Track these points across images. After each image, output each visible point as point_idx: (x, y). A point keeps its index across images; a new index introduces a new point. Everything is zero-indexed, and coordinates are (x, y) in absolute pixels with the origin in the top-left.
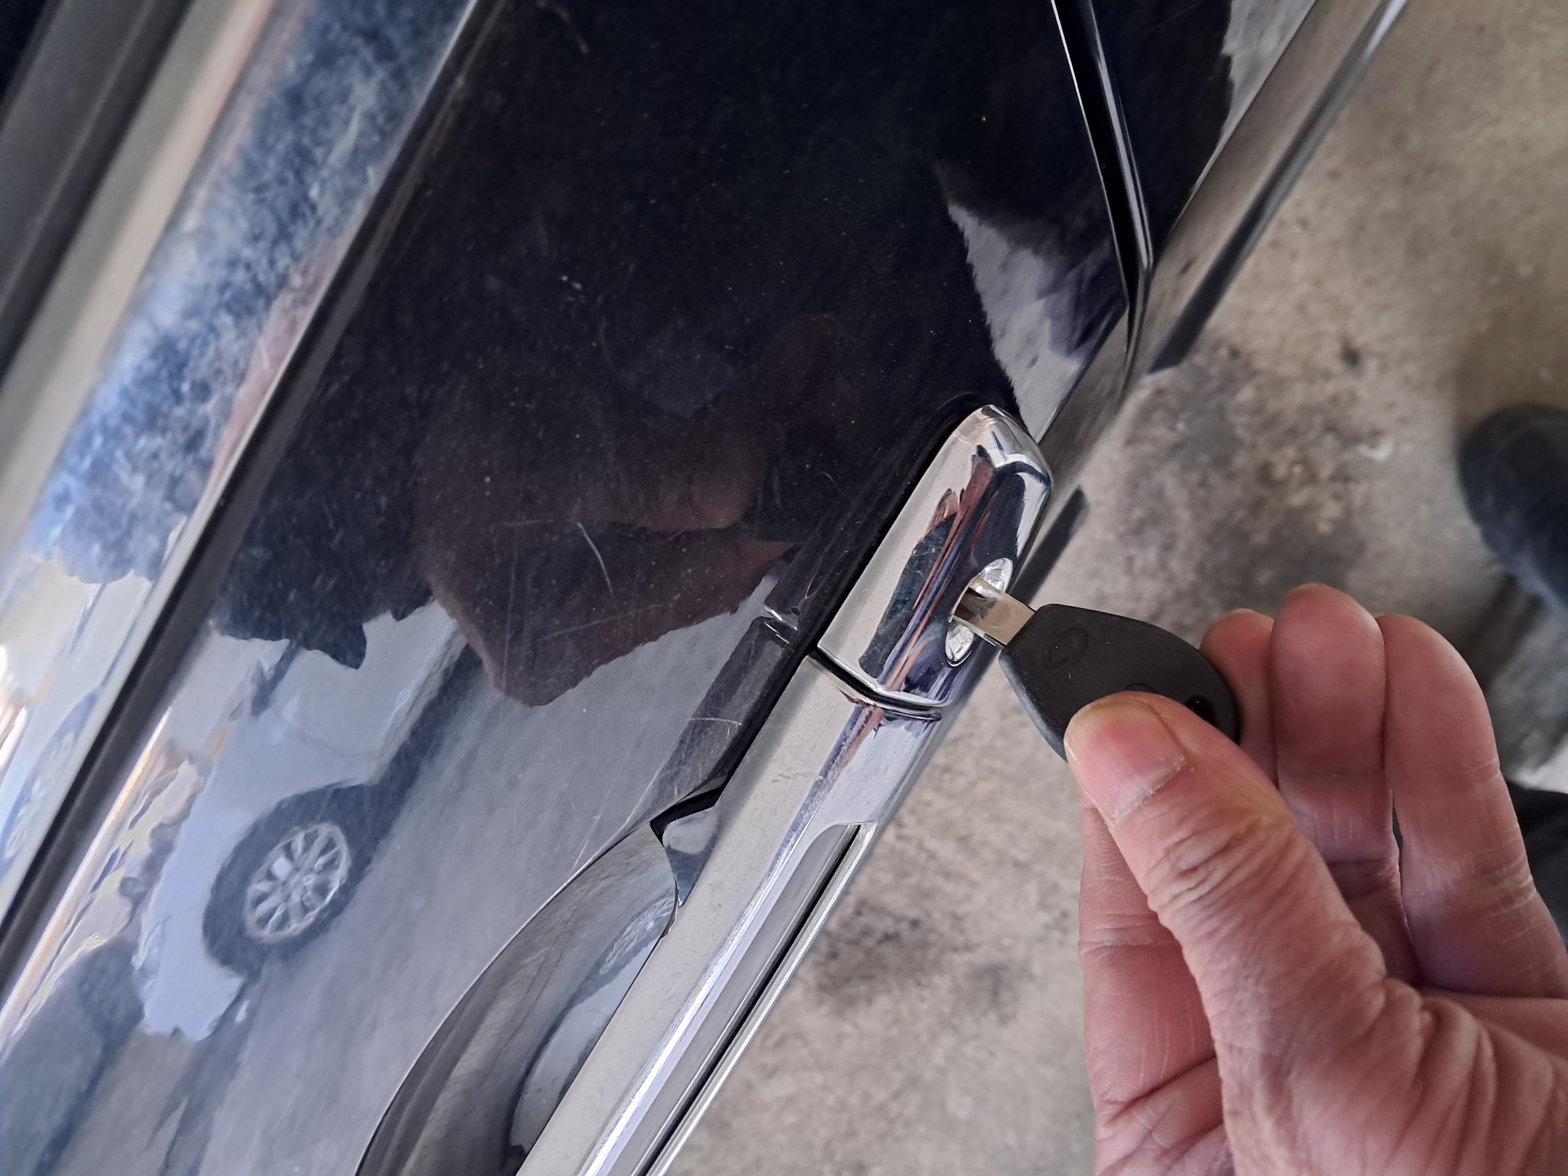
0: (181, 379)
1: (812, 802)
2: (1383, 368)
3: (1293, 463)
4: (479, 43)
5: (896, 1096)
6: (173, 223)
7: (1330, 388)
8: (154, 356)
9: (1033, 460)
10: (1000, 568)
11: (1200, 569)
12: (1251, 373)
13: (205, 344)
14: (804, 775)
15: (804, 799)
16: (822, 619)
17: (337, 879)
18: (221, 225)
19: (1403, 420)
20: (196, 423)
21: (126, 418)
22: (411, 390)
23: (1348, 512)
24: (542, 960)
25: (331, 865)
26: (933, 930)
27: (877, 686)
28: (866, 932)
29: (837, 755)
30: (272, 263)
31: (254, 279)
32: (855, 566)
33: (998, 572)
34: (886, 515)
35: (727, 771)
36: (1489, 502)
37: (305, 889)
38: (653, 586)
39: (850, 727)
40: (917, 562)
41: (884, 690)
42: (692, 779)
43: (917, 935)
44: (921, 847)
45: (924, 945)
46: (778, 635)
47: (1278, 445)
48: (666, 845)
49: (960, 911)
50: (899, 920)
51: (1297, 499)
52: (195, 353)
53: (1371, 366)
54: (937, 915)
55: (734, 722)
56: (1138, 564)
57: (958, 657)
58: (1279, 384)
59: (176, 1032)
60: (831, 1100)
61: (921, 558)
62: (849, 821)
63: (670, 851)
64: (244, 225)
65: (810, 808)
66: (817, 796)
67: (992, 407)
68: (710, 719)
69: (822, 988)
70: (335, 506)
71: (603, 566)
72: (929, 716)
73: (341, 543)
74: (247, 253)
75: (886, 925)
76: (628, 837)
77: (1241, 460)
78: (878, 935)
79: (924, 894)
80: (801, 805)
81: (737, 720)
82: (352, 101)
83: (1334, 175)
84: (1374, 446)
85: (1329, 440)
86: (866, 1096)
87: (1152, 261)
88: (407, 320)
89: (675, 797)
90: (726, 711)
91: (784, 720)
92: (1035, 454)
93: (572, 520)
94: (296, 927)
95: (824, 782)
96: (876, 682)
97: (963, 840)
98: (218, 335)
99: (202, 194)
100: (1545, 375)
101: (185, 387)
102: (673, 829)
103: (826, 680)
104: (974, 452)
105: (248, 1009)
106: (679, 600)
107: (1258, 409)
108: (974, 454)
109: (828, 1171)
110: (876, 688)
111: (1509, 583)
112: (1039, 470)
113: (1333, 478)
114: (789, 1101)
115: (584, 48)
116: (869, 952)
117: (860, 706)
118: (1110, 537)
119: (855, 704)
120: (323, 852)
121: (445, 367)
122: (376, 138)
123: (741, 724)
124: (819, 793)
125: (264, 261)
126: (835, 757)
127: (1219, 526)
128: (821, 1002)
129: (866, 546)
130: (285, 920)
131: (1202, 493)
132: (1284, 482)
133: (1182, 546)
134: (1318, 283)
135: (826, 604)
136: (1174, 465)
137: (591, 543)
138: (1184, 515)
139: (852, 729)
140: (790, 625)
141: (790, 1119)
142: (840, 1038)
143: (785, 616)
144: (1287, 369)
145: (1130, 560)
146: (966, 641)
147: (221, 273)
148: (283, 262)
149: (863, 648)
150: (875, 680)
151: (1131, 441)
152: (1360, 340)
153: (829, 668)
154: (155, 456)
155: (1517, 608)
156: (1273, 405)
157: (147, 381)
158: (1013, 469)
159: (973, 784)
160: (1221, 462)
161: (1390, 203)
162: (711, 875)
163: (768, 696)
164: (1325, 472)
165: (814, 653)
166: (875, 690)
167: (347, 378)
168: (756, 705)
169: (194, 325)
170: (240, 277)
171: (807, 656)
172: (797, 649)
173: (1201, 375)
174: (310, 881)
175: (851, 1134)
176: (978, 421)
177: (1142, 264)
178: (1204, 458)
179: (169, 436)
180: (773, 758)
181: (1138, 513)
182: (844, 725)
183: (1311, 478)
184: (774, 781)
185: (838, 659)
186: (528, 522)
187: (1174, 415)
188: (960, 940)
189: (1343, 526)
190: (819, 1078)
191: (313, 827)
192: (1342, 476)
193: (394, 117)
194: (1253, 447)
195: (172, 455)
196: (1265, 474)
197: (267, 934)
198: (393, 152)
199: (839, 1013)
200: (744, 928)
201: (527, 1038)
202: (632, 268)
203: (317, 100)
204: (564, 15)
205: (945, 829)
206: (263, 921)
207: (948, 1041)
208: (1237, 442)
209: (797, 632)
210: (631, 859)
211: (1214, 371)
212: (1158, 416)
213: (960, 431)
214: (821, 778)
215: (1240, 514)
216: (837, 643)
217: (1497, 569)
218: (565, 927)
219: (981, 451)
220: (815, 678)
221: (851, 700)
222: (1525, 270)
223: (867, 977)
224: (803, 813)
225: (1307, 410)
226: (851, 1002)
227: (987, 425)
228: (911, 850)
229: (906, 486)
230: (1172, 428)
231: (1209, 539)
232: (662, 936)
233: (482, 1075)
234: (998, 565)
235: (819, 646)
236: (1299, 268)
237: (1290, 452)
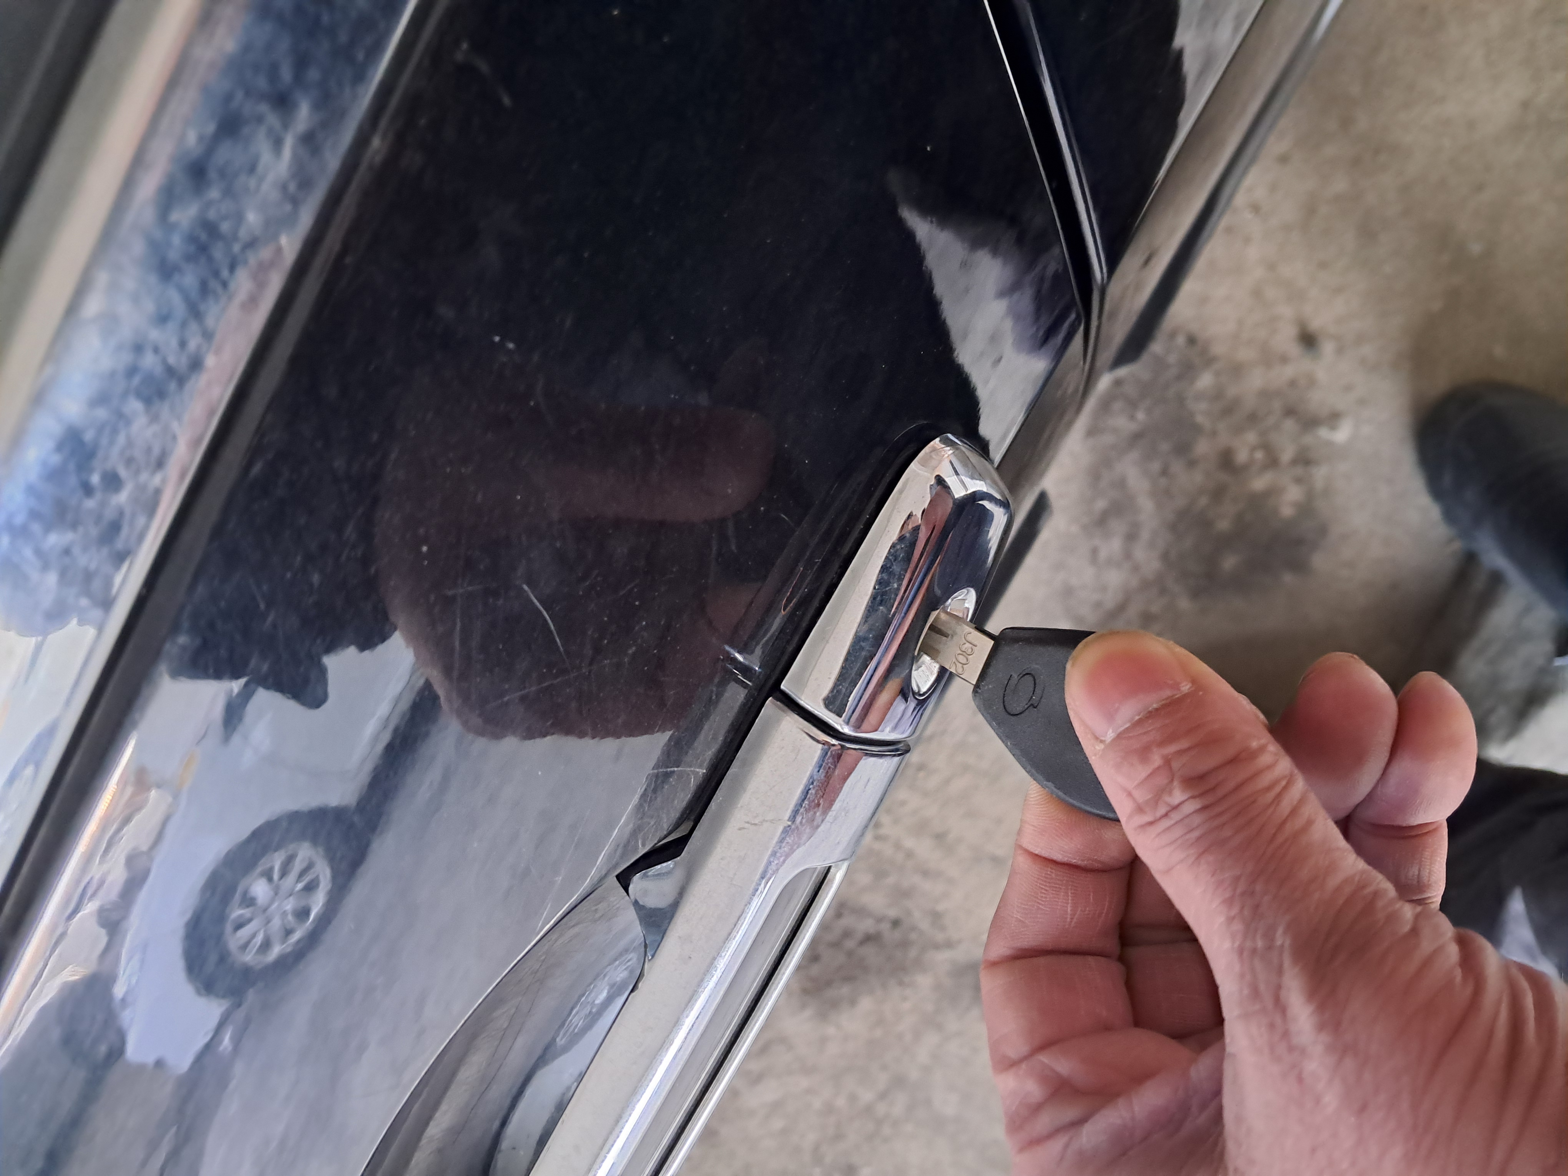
0: (91, 471)
1: (780, 848)
2: (1340, 351)
3: (1253, 449)
4: (394, 101)
5: (883, 1096)
6: (73, 308)
7: (1289, 371)
8: (59, 448)
9: (991, 487)
10: (964, 598)
11: (1165, 557)
12: (1209, 361)
13: (115, 431)
14: (772, 821)
15: (773, 845)
16: (785, 658)
17: (318, 903)
18: (124, 308)
19: (1362, 402)
20: (109, 514)
21: (34, 515)
22: (339, 463)
23: (1310, 496)
24: (513, 1010)
25: (310, 888)
26: (913, 928)
27: (843, 726)
28: (847, 934)
29: (805, 798)
30: (183, 344)
31: (164, 361)
32: (816, 603)
33: (964, 601)
34: (845, 550)
35: (693, 818)
36: (1447, 479)
37: (285, 913)
38: (606, 641)
39: (817, 770)
40: (879, 598)
41: (850, 730)
42: (656, 831)
43: (897, 935)
44: (898, 846)
45: (905, 944)
46: (739, 677)
47: (1238, 430)
48: (632, 897)
49: (940, 907)
50: (880, 920)
51: (1259, 484)
52: (104, 441)
53: (1328, 348)
54: (917, 914)
55: (698, 770)
56: (1103, 554)
57: (923, 690)
58: (1237, 370)
59: (159, 1064)
60: (817, 1103)
61: (883, 594)
62: (820, 864)
63: (636, 903)
64: (149, 306)
65: (778, 855)
66: (786, 841)
67: (950, 435)
68: (672, 769)
69: (805, 991)
70: (265, 588)
71: (552, 627)
72: (897, 750)
73: (274, 626)
74: (155, 335)
75: (866, 926)
76: (595, 892)
77: (1203, 447)
78: (859, 936)
79: (902, 894)
80: (769, 852)
81: (700, 767)
82: (260, 168)
83: (1283, 159)
84: (1333, 428)
85: (1289, 425)
86: (853, 1098)
87: (1105, 275)
88: (331, 392)
89: (640, 850)
90: (688, 758)
91: (749, 764)
92: (994, 482)
93: (518, 582)
94: (276, 951)
95: (793, 827)
96: (842, 723)
97: (940, 837)
98: (128, 422)
99: (102, 278)
100: (1499, 351)
101: (95, 479)
102: (637, 882)
103: (791, 722)
104: (933, 481)
105: (231, 1038)
106: (634, 653)
107: (1218, 395)
108: (932, 483)
109: (817, 1171)
110: (843, 729)
111: (1470, 559)
112: (998, 497)
113: (1295, 462)
114: (776, 1106)
115: (507, 101)
116: (850, 954)
117: (826, 747)
118: (1075, 529)
119: (820, 746)
120: (301, 875)
121: (375, 437)
122: (288, 207)
123: (705, 771)
124: (787, 839)
125: (174, 343)
126: (803, 801)
127: (1183, 514)
128: (803, 1006)
129: (827, 582)
130: (266, 945)
131: (1163, 481)
132: (1245, 468)
133: (1145, 535)
134: (1271, 267)
135: (788, 642)
136: (1134, 455)
137: (538, 604)
138: (1146, 506)
139: (819, 771)
140: (751, 665)
141: (778, 1124)
142: (823, 1041)
143: (747, 656)
144: (1245, 354)
145: (1095, 551)
146: (932, 673)
147: (127, 358)
148: (193, 344)
149: (826, 690)
150: (841, 720)
151: (1092, 432)
152: (1316, 324)
153: (793, 710)
154: (67, 552)
155: (1478, 584)
156: (1232, 391)
157: (54, 475)
158: (974, 498)
159: (947, 781)
160: (1183, 449)
161: (1340, 184)
162: (679, 928)
163: (731, 741)
164: (1287, 455)
165: (778, 694)
166: (841, 730)
167: (270, 456)
168: (719, 751)
169: (102, 413)
170: (149, 361)
171: (771, 698)
172: (760, 690)
173: (1160, 363)
174: (289, 905)
175: (839, 1137)
176: (934, 450)
177: (1095, 280)
178: (1165, 447)
179: (81, 529)
180: (739, 806)
181: (1101, 504)
182: (811, 768)
183: (1272, 462)
184: (740, 829)
185: (802, 700)
186: (470, 588)
187: (1133, 404)
188: (940, 937)
189: (1306, 509)
190: (804, 1082)
191: (291, 847)
192: (1304, 460)
193: (305, 183)
194: (1214, 433)
195: (85, 549)
196: (1226, 460)
197: (249, 958)
198: (306, 219)
199: (822, 1016)
200: (715, 979)
201: (499, 1092)
202: (568, 323)
203: (222, 173)
204: (484, 67)
205: (921, 828)
206: (244, 947)
207: (931, 1039)
208: (1197, 429)
209: (760, 673)
210: (599, 906)
211: (1172, 359)
212: (1117, 406)
213: (919, 462)
214: (789, 823)
215: (1203, 501)
216: (801, 682)
217: (1457, 545)
218: (534, 977)
219: (940, 481)
220: (778, 721)
221: (818, 741)
222: (1476, 248)
223: (849, 979)
224: (772, 860)
225: (1266, 395)
226: (834, 1005)
227: (946, 455)
228: (888, 850)
229: (865, 519)
230: (1132, 418)
231: (1173, 527)
232: (632, 991)
233: (456, 1132)
234: (963, 596)
235: (782, 687)
236: (1253, 253)
237: (1251, 437)
